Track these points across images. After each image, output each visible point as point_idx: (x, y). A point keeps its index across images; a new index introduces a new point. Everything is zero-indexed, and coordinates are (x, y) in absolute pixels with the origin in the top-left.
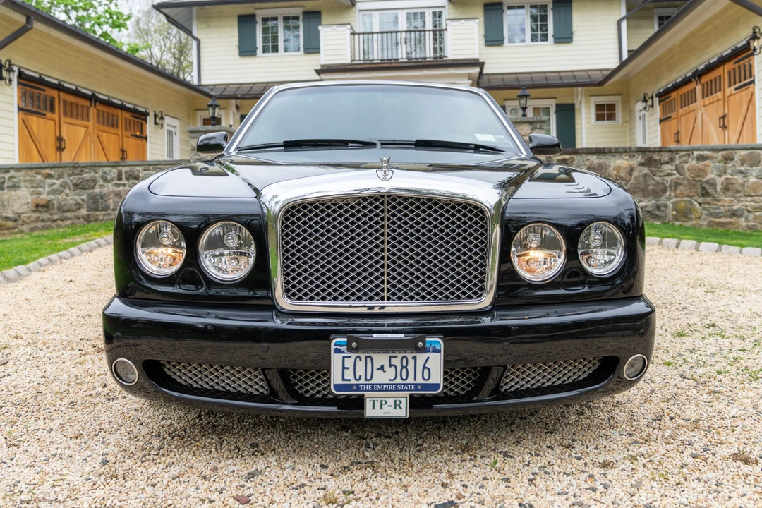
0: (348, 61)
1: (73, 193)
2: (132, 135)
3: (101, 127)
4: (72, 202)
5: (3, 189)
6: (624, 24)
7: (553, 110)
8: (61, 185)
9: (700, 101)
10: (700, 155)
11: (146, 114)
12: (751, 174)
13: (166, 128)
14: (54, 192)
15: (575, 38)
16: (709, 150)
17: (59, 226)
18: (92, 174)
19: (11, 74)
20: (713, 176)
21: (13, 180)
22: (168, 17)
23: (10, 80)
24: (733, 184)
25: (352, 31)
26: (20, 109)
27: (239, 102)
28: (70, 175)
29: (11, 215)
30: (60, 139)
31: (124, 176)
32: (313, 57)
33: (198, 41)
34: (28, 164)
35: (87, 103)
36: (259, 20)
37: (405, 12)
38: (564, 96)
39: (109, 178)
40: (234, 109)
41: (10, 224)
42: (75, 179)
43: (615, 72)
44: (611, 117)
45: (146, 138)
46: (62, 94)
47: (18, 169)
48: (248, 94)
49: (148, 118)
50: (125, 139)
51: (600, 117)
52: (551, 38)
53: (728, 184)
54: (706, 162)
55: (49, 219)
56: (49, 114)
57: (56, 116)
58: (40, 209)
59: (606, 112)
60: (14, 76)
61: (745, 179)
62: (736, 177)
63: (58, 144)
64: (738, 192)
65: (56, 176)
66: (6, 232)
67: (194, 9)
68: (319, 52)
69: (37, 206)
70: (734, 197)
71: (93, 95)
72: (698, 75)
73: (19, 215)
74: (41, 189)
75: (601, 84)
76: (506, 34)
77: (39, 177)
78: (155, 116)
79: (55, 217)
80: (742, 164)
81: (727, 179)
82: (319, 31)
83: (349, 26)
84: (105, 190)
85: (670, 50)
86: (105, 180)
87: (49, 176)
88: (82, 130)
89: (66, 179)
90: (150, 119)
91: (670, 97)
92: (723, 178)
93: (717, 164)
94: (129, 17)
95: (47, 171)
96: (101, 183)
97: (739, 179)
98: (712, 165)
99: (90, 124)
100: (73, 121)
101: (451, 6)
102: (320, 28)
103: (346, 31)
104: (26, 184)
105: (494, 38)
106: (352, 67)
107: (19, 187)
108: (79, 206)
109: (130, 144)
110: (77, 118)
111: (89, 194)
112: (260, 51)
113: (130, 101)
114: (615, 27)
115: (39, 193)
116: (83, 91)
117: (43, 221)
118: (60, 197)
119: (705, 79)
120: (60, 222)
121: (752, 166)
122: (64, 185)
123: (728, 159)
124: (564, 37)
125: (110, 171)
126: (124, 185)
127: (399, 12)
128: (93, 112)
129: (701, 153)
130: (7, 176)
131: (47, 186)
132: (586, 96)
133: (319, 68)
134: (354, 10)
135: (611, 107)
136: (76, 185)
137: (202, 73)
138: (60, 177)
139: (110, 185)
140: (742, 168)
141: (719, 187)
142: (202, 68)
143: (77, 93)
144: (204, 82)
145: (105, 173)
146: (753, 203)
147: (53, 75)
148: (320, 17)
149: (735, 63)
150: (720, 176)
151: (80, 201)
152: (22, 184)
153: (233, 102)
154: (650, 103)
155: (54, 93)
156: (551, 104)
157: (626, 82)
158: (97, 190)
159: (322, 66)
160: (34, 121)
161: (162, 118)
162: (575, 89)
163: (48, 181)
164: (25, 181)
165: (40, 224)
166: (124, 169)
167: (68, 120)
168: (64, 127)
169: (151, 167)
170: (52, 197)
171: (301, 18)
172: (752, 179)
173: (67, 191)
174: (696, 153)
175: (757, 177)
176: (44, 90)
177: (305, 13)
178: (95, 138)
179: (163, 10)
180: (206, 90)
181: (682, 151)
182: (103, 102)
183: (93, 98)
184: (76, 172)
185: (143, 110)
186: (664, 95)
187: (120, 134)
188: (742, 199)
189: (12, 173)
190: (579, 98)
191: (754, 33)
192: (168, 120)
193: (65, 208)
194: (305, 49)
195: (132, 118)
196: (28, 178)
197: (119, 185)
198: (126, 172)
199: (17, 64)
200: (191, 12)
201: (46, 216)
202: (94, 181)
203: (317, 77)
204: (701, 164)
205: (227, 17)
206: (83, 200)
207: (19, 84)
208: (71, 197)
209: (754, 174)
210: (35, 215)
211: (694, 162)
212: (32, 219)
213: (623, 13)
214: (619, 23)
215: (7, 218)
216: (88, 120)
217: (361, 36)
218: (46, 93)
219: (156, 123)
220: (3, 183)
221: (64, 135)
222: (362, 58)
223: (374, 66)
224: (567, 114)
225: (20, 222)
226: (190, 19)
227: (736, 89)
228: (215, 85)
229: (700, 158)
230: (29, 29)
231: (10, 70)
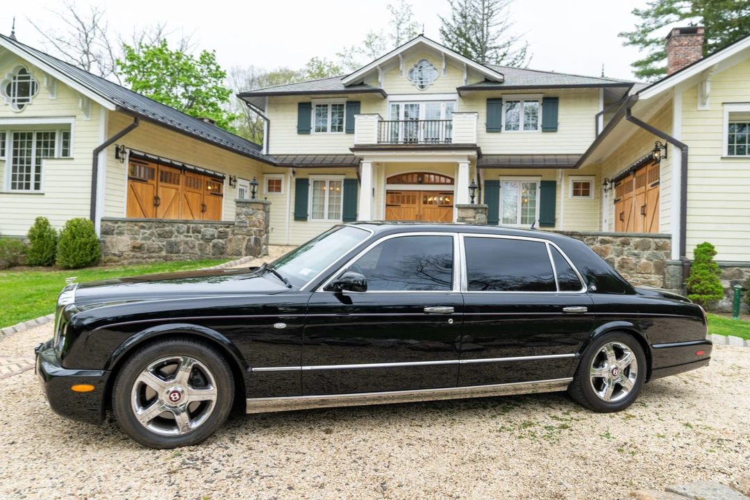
0: (374, 142)
1: (157, 240)
2: (211, 194)
3: (188, 188)
4: (156, 246)
5: (113, 234)
6: (601, 118)
7: (538, 185)
8: (150, 234)
9: (634, 192)
10: (603, 239)
11: (223, 178)
12: (643, 256)
13: (238, 187)
14: (145, 239)
15: (559, 128)
16: (610, 236)
17: (147, 263)
18: (171, 228)
19: (124, 155)
20: (612, 256)
21: (120, 228)
22: (247, 103)
23: (123, 159)
24: (627, 263)
25: (380, 119)
26: (129, 178)
27: (295, 169)
28: (156, 228)
29: (117, 253)
30: (157, 198)
31: (191, 231)
32: (349, 136)
33: (268, 121)
34: (133, 218)
35: (179, 172)
36: (314, 107)
37: (425, 103)
38: (547, 175)
39: (181, 231)
40: (291, 174)
41: (116, 258)
42: (159, 230)
43: (584, 157)
44: (586, 193)
45: (222, 196)
46: (160, 166)
47: (123, 221)
48: (301, 164)
49: (225, 181)
50: (206, 197)
51: (576, 193)
52: (540, 128)
53: (623, 263)
54: (608, 245)
55: (141, 257)
56: (150, 181)
57: (155, 182)
58: (136, 250)
59: (581, 190)
60: (127, 157)
61: (638, 260)
62: (630, 258)
63: (155, 202)
64: (631, 269)
65: (147, 228)
66: (113, 264)
67: (267, 98)
68: (353, 133)
69: (134, 247)
70: (628, 273)
71: (183, 165)
72: (635, 169)
73: (122, 253)
74: (137, 236)
75: (576, 166)
76: (503, 123)
77: (136, 228)
78: (231, 179)
79: (145, 256)
80: (636, 248)
81: (623, 259)
82: (354, 119)
83: (377, 116)
84: (178, 239)
85: (622, 147)
86: (179, 232)
87: (143, 227)
88: (174, 191)
89: (154, 230)
90: (226, 182)
91: (620, 183)
92: (620, 258)
93: (616, 247)
94: (231, 92)
95: (142, 224)
96: (176, 234)
97: (633, 260)
98: (612, 247)
99: (180, 187)
100: (168, 185)
101: (461, 100)
102: (355, 116)
103: (375, 119)
104: (128, 232)
105: (493, 126)
106: (377, 147)
107: (123, 234)
108: (161, 249)
109: (210, 200)
110: (170, 182)
111: (167, 241)
112: (313, 131)
113: (211, 168)
114: (594, 120)
115: (136, 239)
116: (176, 163)
117: (137, 258)
118: (149, 242)
119: (639, 173)
120: (147, 259)
121: (643, 250)
122: (152, 234)
123: (624, 244)
124: (550, 126)
125: (182, 226)
126: (191, 237)
127: (421, 103)
128: (182, 178)
129: (604, 238)
130: (116, 225)
131: (141, 234)
132: (565, 175)
133: (353, 147)
134: (385, 101)
135: (587, 185)
136: (159, 235)
137: (270, 145)
138: (150, 228)
139: (182, 236)
140: (636, 252)
141: (616, 265)
142: (270, 142)
143: (171, 165)
144: (270, 153)
145: (179, 227)
146: (643, 279)
147: (154, 153)
148: (359, 106)
149: (653, 165)
150: (618, 256)
151: (162, 246)
152: (125, 232)
153: (291, 169)
154: (609, 186)
155: (155, 166)
156: (537, 180)
157: (599, 166)
158: (173, 239)
159: (355, 145)
160: (138, 185)
161: (235, 181)
162: (557, 170)
163: (142, 231)
164: (127, 230)
165: (135, 260)
166: (192, 226)
167: (163, 184)
168: (160, 189)
169: (209, 225)
170: (144, 242)
171: (345, 106)
172: (643, 261)
173: (154, 238)
174: (600, 238)
175: (647, 259)
176: (147, 164)
177: (348, 102)
178: (183, 196)
179: (244, 98)
180: (271, 160)
181: (589, 235)
182: (190, 170)
183: (183, 168)
184: (160, 226)
185: (221, 175)
186: (617, 181)
187: (202, 193)
188: (634, 275)
189: (120, 224)
190: (560, 177)
191: (656, 146)
192: (240, 182)
193: (152, 250)
194: (346, 130)
195: (212, 181)
196: (130, 228)
197: (187, 236)
198: (192, 228)
199: (129, 147)
200: (264, 99)
201: (139, 255)
202: (172, 232)
203: (351, 153)
204: (603, 247)
205: (291, 103)
206: (163, 245)
207: (130, 160)
208: (156, 243)
209: (645, 256)
210: (132, 254)
211: (598, 245)
212: (130, 256)
213: (601, 109)
214: (597, 117)
215: (114, 255)
216: (178, 184)
217: (386, 123)
218: (149, 166)
219: (230, 184)
220: (113, 230)
221: (160, 195)
222: (389, 141)
223: (399, 147)
224: (549, 189)
225: (122, 257)
226: (264, 104)
227: (652, 186)
228: (279, 155)
229: (603, 242)
230: (136, 126)
231: (124, 152)
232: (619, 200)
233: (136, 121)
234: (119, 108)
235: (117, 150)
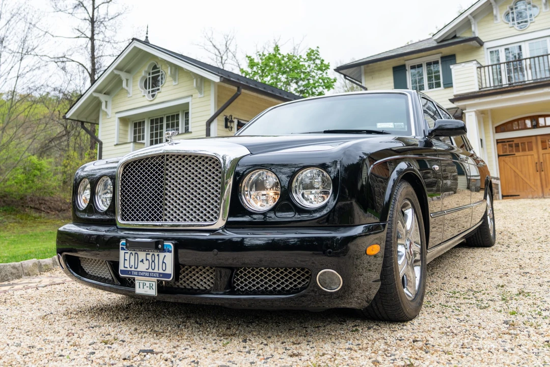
0: (476, 89)
19: (232, 124)
22: (345, 76)
23: (231, 128)
25: (479, 65)
32: (448, 91)
33: (365, 89)
36: (408, 68)
37: (527, 43)
60: (235, 126)
67: (362, 67)
68: (452, 87)
82: (451, 69)
83: (475, 62)
102: (451, 67)
103: (473, 65)
106: (480, 93)
127: (523, 44)
133: (452, 97)
134: (482, 49)
148: (455, 59)
159: (455, 96)
171: (440, 62)
177: (442, 58)
179: (341, 71)
194: (444, 85)
199: (237, 117)
200: (360, 71)
203: (451, 104)
205: (385, 69)
207: (237, 129)
217: (487, 68)
222: (492, 85)
223: (504, 89)
226: (360, 76)
230: (240, 94)
231: (232, 121)
233: (239, 90)
234: (222, 78)
235: (226, 120)
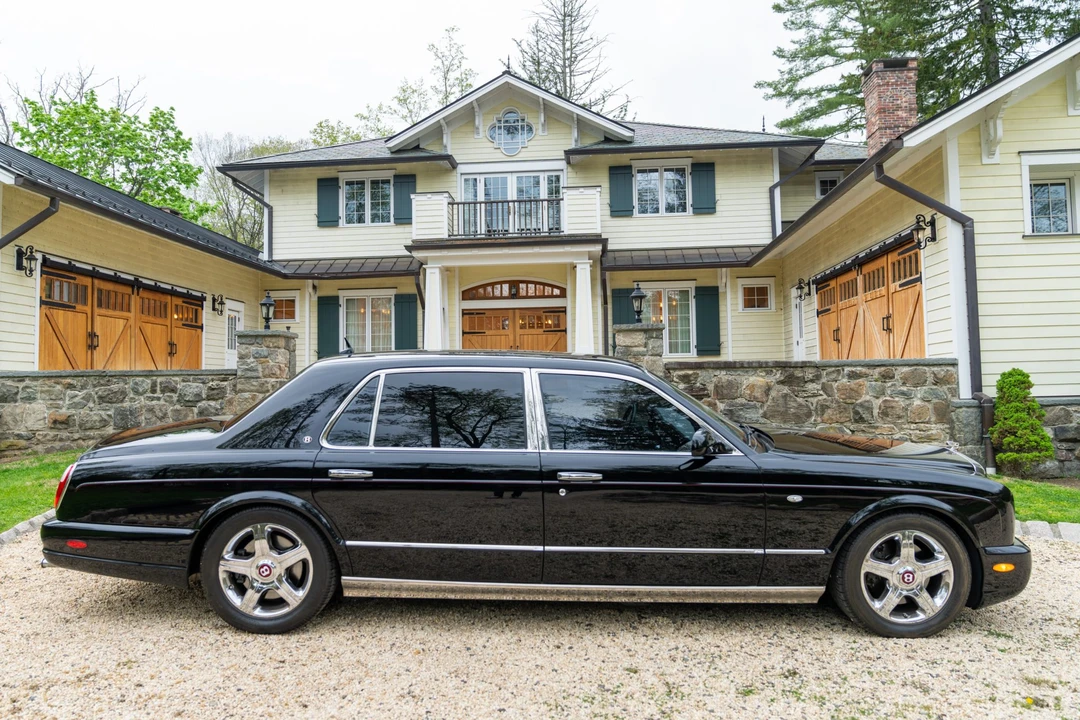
0: (444, 235)
1: (98, 407)
2: (184, 325)
3: (145, 317)
4: (96, 418)
5: (16, 401)
6: (777, 192)
7: (692, 293)
8: (83, 398)
9: (861, 295)
10: (853, 372)
11: (203, 299)
12: (916, 396)
13: (227, 313)
14: (75, 406)
15: (718, 208)
16: (863, 366)
17: (80, 448)
18: (121, 384)
19: (33, 263)
20: (868, 398)
21: (28, 390)
22: (235, 181)
23: (31, 271)
24: (892, 407)
25: (450, 200)
26: (42, 302)
27: (316, 282)
28: (95, 386)
29: (23, 433)
30: (92, 335)
31: (158, 389)
33: (271, 209)
34: (53, 371)
35: (129, 290)
36: (342, 183)
37: (515, 176)
38: (705, 278)
39: (141, 390)
40: (311, 289)
41: (23, 443)
42: (101, 391)
43: (767, 249)
44: (763, 303)
45: (201, 328)
46: (96, 281)
47: (35, 377)
48: (326, 273)
49: (205, 303)
50: (175, 330)
51: (749, 304)
52: (689, 209)
53: (887, 408)
54: (861, 380)
55: (68, 438)
56: (79, 307)
57: (88, 309)
58: (58, 426)
59: (755, 298)
60: (37, 266)
61: (908, 402)
62: (897, 399)
63: (89, 342)
64: (899, 417)
65: (79, 387)
66: (17, 452)
67: (267, 172)
68: (411, 223)
69: (55, 422)
70: (893, 423)
71: (136, 279)
72: (859, 263)
73: (34, 432)
74: (61, 402)
75: (748, 264)
76: (635, 202)
77: (59, 387)
78: (214, 300)
79: (76, 436)
80: (904, 384)
81: (885, 401)
82: (411, 200)
83: (446, 195)
84: (136, 405)
85: (828, 230)
86: (137, 392)
87: (71, 386)
88: (121, 323)
89: (90, 390)
90: (208, 304)
91: (829, 285)
92: (881, 400)
93: (873, 383)
94: (200, 170)
95: (69, 380)
96: (132, 396)
97: (901, 402)
98: (867, 384)
99: (131, 315)
100: (110, 312)
101: (570, 169)
102: (412, 196)
103: (443, 200)
104: (44, 395)
105: (620, 208)
106: (449, 243)
107: (34, 399)
108: (104, 423)
109: (182, 335)
110: (115, 309)
111: (116, 409)
112: (342, 222)
113: (182, 284)
114: (767, 195)
115: (59, 407)
116: (123, 276)
117: (61, 440)
118: (82, 411)
119: (867, 269)
120: (81, 441)
121: (916, 386)
122: (88, 398)
123: (886, 377)
124: (706, 206)
125: (143, 382)
126: (159, 399)
127: (509, 176)
128: (135, 301)
129: (854, 369)
130: (21, 385)
131: (67, 398)
132: (731, 277)
133: (409, 243)
134: (454, 173)
135: (763, 291)
136: (100, 397)
137: (274, 246)
138: (83, 387)
139: (142, 398)
140: (904, 389)
141: (876, 412)
142: (274, 241)
143: (115, 279)
144: (275, 258)
145: (136, 384)
146: (918, 432)
147: (85, 259)
148: (414, 182)
149: (899, 254)
150: (877, 398)
151: (106, 417)
152: (38, 395)
153: (310, 281)
154: (806, 290)
155: (87, 281)
156: (690, 286)
157: (781, 261)
158: (126, 404)
159: (413, 241)
160: (60, 315)
161: (222, 303)
162: (719, 269)
163: (69, 392)
164: (42, 392)
165: (57, 444)
166: (159, 380)
167: (103, 311)
168: (98, 320)
169: (191, 378)
170: (73, 411)
171: (392, 182)
172: (917, 402)
173: (91, 405)
174: (847, 369)
175: (923, 399)
176: (74, 279)
177: (395, 176)
178: (137, 330)
179: (230, 173)
180: (277, 267)
181: (831, 366)
182: (147, 288)
183: (136, 284)
184: (102, 382)
185: (199, 294)
186: (822, 283)
187: (169, 324)
188: (905, 427)
189: (27, 382)
190: (724, 280)
191: (918, 222)
192: (229, 304)
193: (89, 425)
194: (396, 219)
195: (185, 305)
196: (46, 388)
197: (153, 399)
198: (161, 383)
199: (41, 249)
200: (262, 174)
201: (64, 434)
202: (124, 393)
203: (407, 253)
204: (853, 383)
205: (305, 181)
206: (109, 416)
207: (42, 272)
208: (95, 413)
209: (919, 396)
210: (52, 433)
211: (845, 380)
212: (48, 437)
213: (777, 179)
214: (772, 190)
215: (19, 436)
216: (129, 311)
217: (461, 206)
218: (76, 282)
219: (214, 309)
220: (17, 393)
221: (98, 331)
223: (479, 242)
224: (709, 298)
225: (34, 441)
226: (262, 182)
227: (901, 286)
228: (289, 261)
229: (853, 376)
230: (54, 213)
231: (32, 258)
232: (829, 310)
233: (53, 202)
234: (21, 180)
235: (20, 254)
